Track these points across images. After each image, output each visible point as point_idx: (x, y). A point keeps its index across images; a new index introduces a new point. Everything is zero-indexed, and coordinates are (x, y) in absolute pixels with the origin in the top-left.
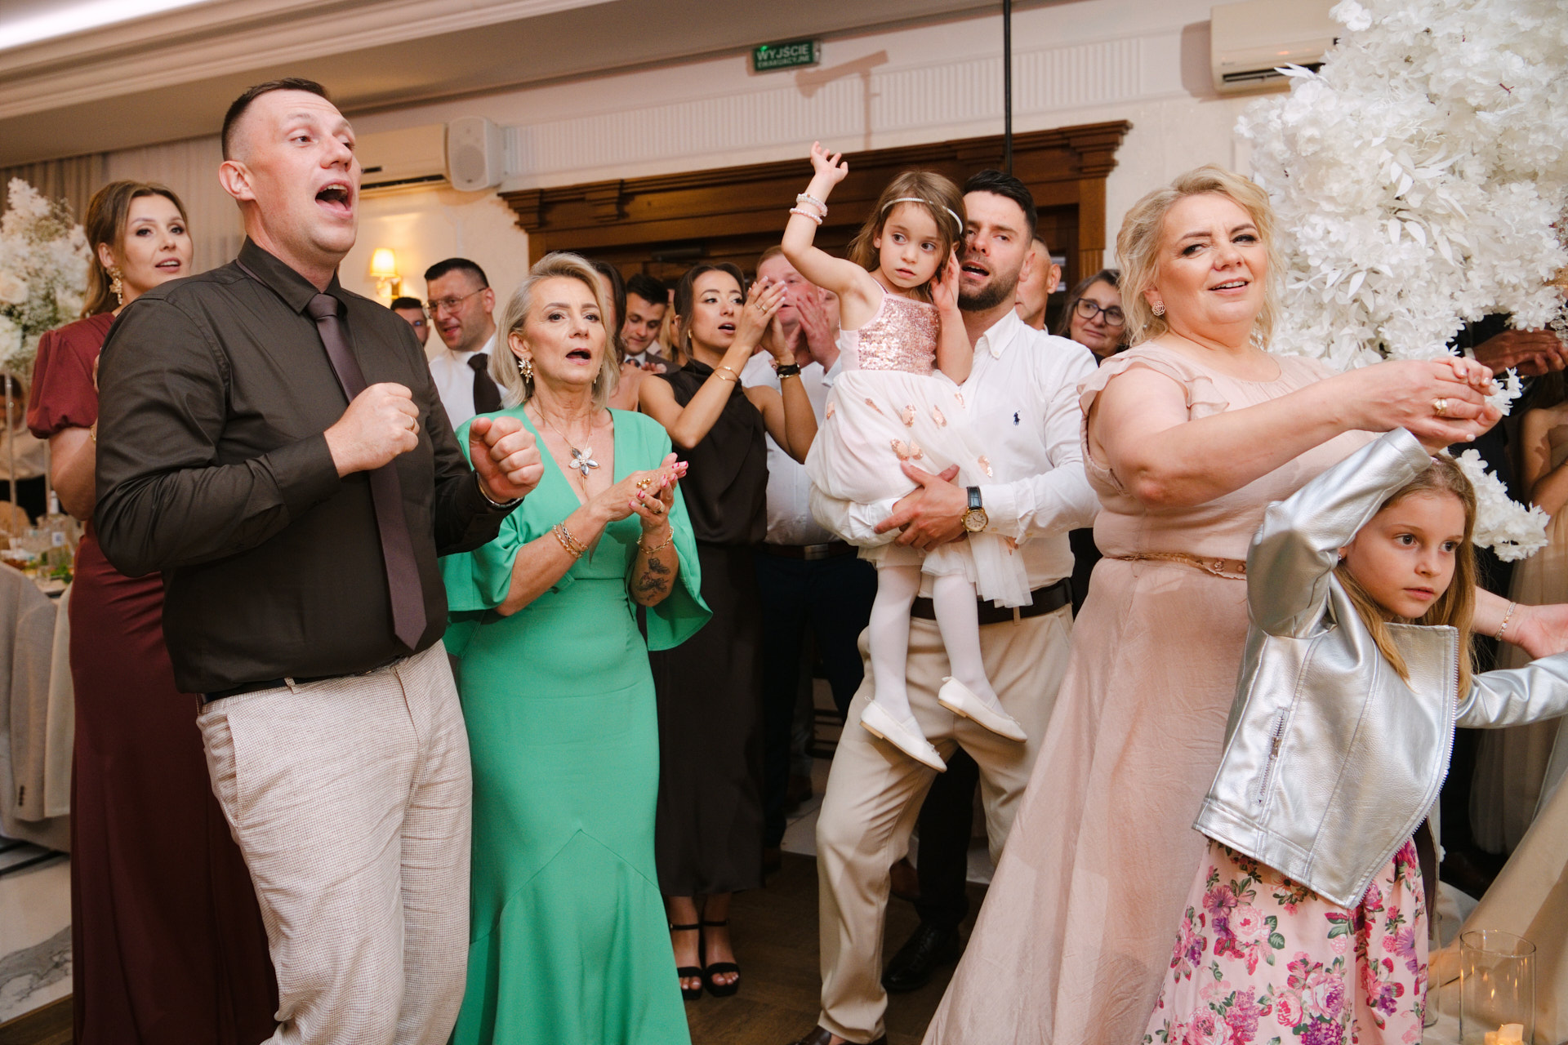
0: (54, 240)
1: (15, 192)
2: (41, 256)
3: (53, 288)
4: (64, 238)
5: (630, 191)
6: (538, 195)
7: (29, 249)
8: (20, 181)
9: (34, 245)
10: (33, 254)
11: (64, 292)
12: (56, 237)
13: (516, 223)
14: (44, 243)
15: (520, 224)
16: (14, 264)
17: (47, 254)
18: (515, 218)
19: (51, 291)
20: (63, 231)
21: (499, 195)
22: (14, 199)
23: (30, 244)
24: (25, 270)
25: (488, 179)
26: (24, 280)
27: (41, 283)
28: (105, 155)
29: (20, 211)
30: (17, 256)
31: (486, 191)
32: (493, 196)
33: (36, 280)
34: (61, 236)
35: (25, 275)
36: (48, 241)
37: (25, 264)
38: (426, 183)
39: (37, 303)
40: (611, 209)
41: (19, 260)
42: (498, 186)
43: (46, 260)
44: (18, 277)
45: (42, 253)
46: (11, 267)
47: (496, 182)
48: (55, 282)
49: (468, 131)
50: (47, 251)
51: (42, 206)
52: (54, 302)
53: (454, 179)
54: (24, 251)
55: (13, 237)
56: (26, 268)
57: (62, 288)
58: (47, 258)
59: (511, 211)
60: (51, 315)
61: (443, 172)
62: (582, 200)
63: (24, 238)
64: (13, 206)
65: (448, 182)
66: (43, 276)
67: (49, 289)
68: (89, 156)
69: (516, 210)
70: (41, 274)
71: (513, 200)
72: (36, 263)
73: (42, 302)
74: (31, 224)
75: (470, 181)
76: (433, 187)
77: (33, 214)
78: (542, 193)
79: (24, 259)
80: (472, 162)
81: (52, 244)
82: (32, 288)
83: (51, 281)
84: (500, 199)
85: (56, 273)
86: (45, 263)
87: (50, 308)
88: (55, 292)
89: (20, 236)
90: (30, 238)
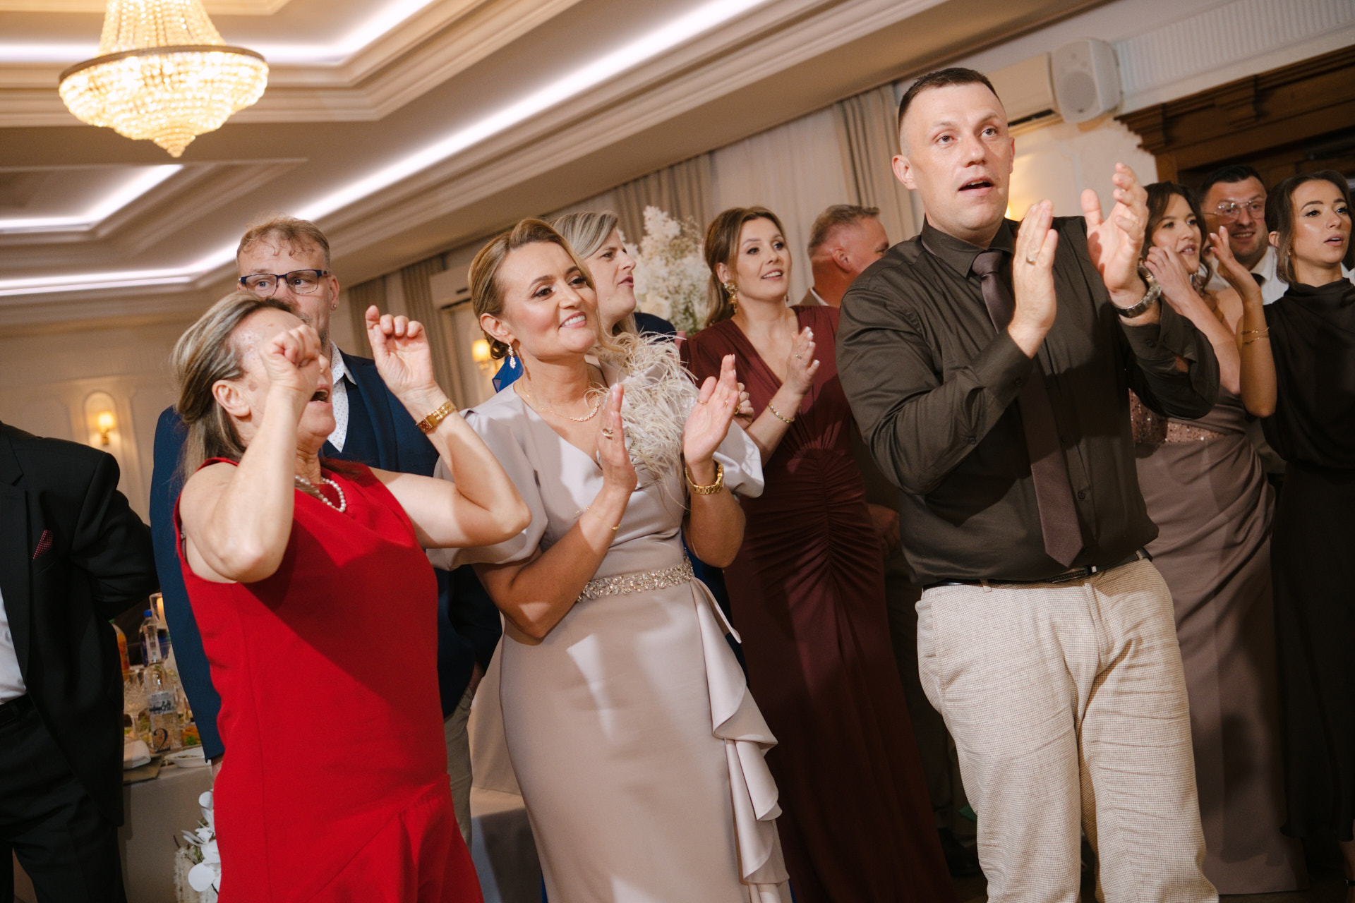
0: (686, 257)
1: (650, 219)
2: (678, 274)
3: (690, 302)
4: (694, 253)
5: (1268, 85)
6: (1160, 111)
7: (667, 269)
8: (653, 208)
9: (670, 265)
10: (670, 273)
11: (700, 305)
12: (686, 253)
13: (1139, 146)
14: (679, 261)
15: (1144, 147)
16: (657, 286)
17: (682, 271)
18: (1138, 140)
19: (690, 305)
20: (693, 246)
21: (1116, 119)
22: (649, 225)
23: (667, 265)
24: (666, 290)
25: (1101, 105)
26: (667, 298)
27: (681, 299)
28: (711, 153)
29: (656, 236)
30: (658, 277)
31: (1100, 119)
32: (1110, 120)
33: (676, 296)
34: (690, 252)
35: (666, 294)
36: (681, 258)
37: (666, 283)
38: (1035, 120)
39: (679, 317)
40: (1247, 111)
41: (661, 281)
42: (1115, 109)
43: (681, 277)
44: (662, 296)
45: (678, 271)
46: (654, 289)
47: (1110, 106)
48: (692, 296)
49: (1074, 56)
50: (682, 268)
51: (673, 228)
52: (692, 315)
53: (1062, 109)
54: (663, 272)
55: (653, 260)
56: (667, 287)
57: (698, 300)
58: (682, 274)
59: (1132, 134)
60: (692, 326)
61: (1051, 107)
62: (1212, 106)
63: (661, 259)
64: (649, 232)
65: (1059, 115)
66: (681, 292)
67: (688, 302)
68: (697, 157)
69: (1137, 132)
70: (680, 291)
71: (1133, 121)
72: (674, 281)
73: (683, 317)
74: (665, 246)
75: (1081, 111)
76: (1044, 123)
77: (667, 237)
78: (1164, 107)
79: (664, 280)
80: (1080, 90)
81: (685, 261)
82: (674, 306)
83: (689, 296)
84: (1118, 123)
85: (692, 288)
86: (681, 280)
87: (691, 321)
88: (693, 305)
89: (658, 258)
90: (667, 259)
